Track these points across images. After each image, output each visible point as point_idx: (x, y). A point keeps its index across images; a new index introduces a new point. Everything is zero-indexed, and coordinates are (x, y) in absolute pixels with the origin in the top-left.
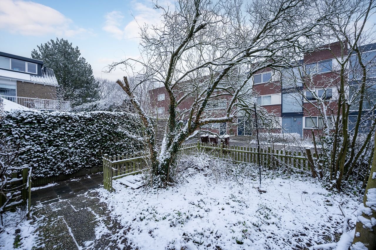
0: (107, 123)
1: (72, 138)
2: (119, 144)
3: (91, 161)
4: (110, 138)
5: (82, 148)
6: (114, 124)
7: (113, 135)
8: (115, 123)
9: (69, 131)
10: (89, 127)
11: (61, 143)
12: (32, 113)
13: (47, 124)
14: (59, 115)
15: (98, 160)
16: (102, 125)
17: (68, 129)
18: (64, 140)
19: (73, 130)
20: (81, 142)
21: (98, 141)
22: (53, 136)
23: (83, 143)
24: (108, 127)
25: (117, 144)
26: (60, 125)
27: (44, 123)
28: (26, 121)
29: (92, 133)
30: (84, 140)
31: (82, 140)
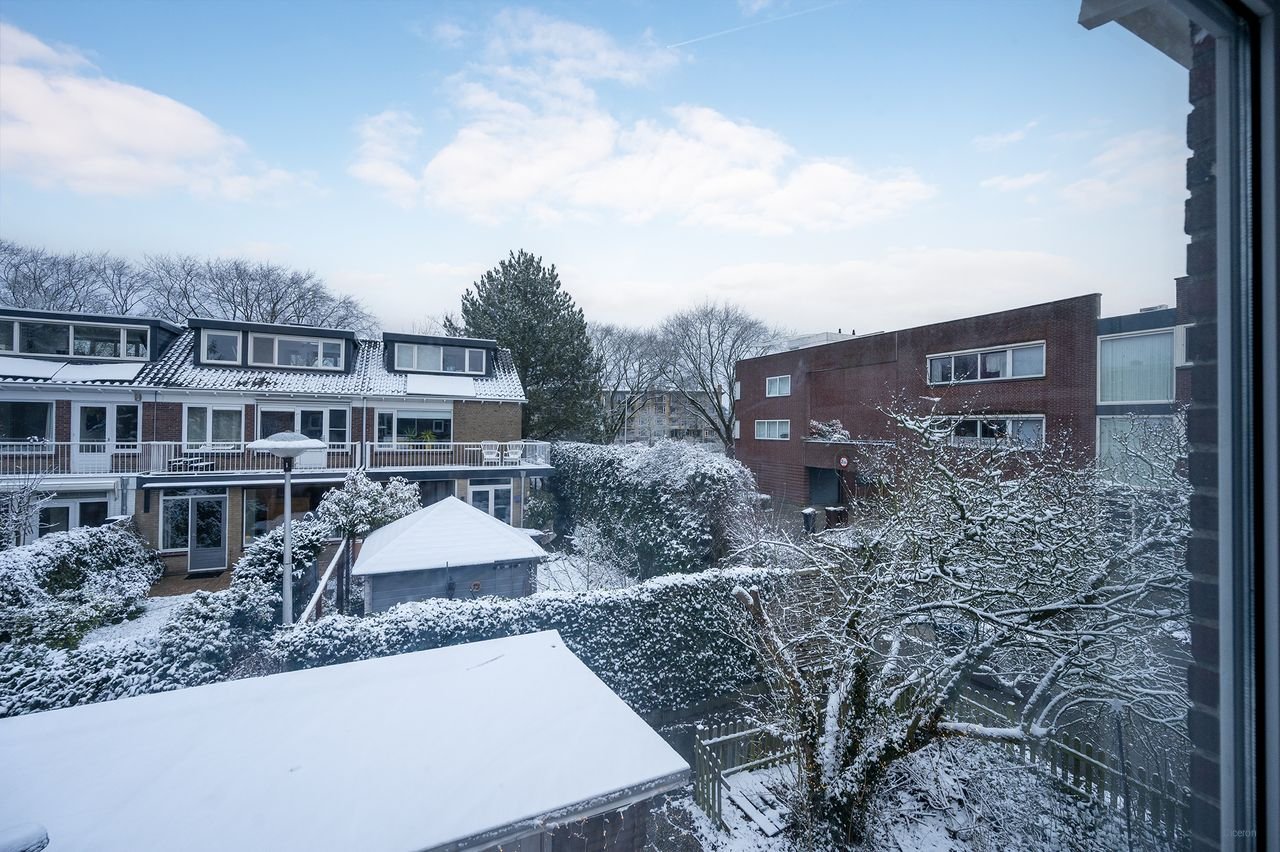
0: (682, 607)
1: (619, 649)
2: (704, 657)
3: (651, 698)
4: (686, 642)
5: (636, 670)
6: (694, 608)
7: (692, 636)
8: (699, 606)
9: (615, 635)
10: (649, 623)
11: (602, 662)
12: (560, 604)
13: (581, 624)
14: (599, 603)
15: (662, 698)
16: (672, 615)
17: (613, 631)
18: (607, 658)
19: (621, 632)
20: (633, 657)
21: (664, 654)
22: (590, 647)
23: (637, 659)
24: (683, 618)
25: (700, 657)
26: (600, 622)
27: (576, 621)
28: (552, 621)
29: (653, 636)
30: (640, 653)
31: (635, 652)
